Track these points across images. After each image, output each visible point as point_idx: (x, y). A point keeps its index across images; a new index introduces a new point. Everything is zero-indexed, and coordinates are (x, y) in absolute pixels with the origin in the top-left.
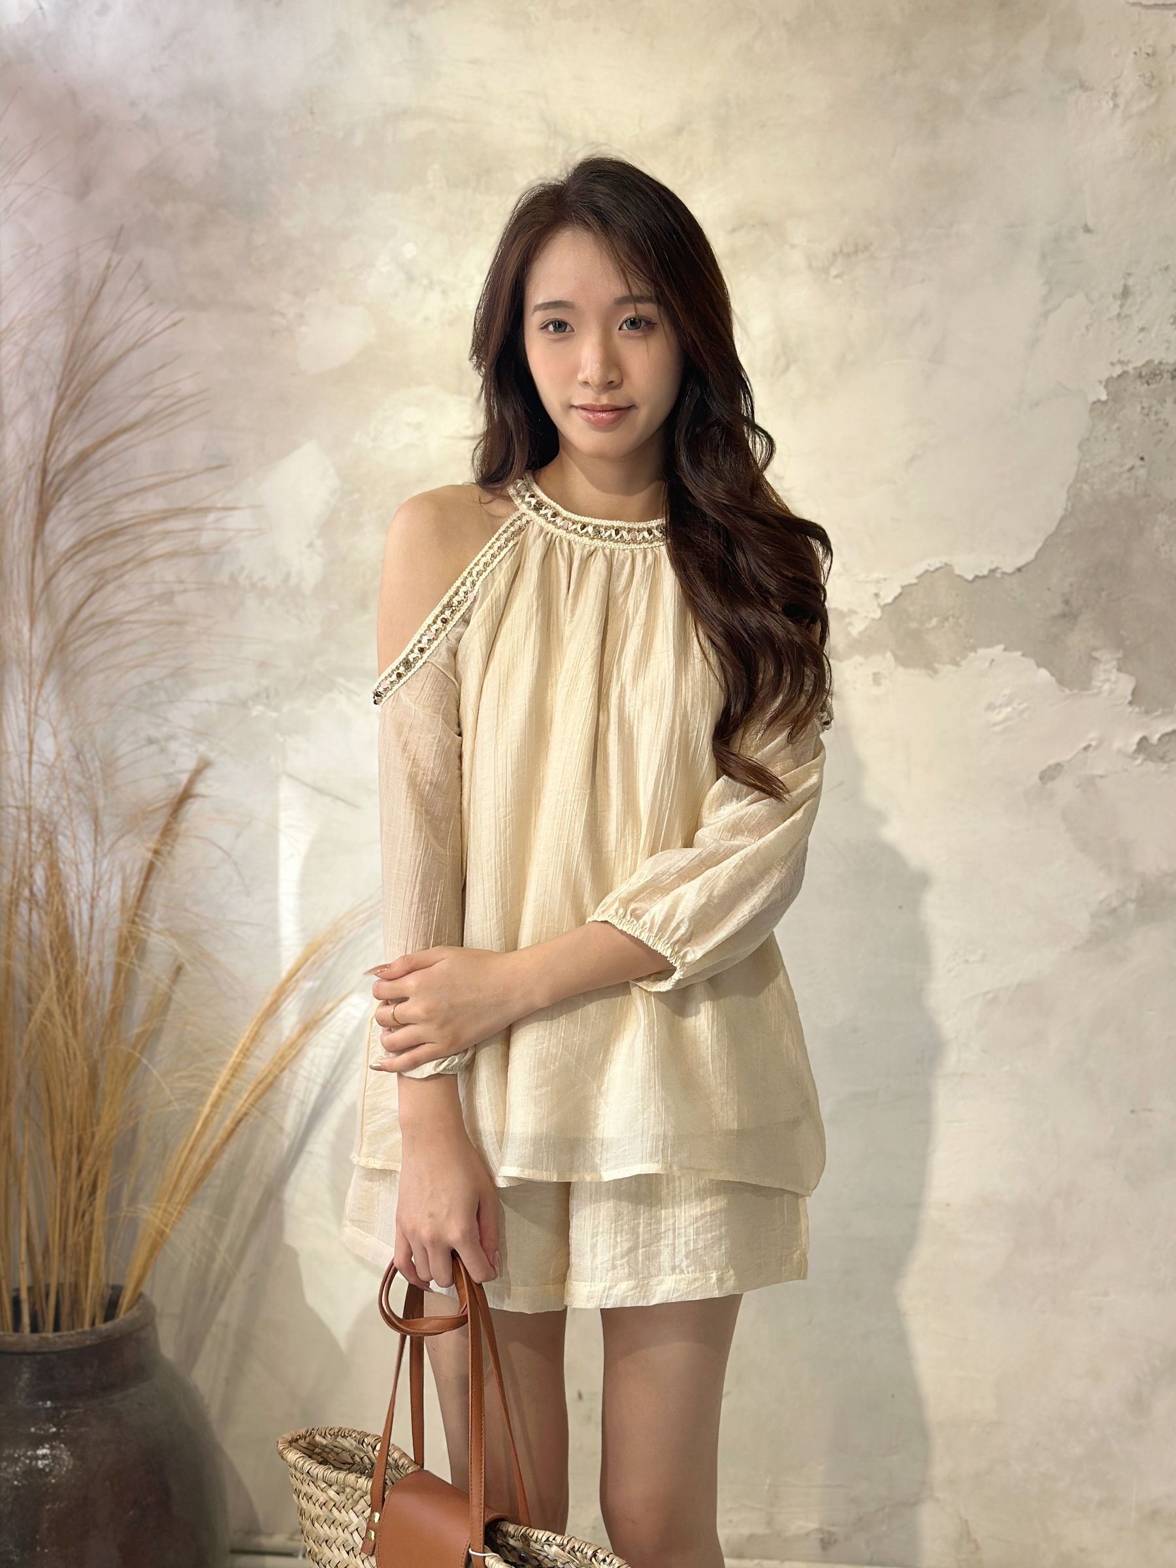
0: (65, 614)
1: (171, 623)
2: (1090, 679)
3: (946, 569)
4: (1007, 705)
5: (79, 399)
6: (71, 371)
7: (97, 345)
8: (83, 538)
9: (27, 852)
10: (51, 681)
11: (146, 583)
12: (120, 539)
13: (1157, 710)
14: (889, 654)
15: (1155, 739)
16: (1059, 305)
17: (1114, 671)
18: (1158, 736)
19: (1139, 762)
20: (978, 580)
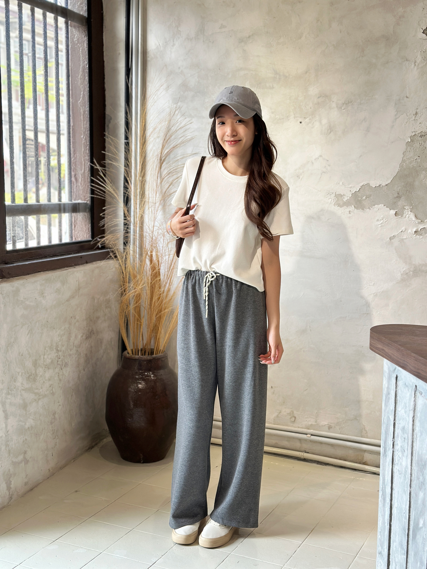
2: (404, 214)
3: (368, 185)
4: (382, 220)
13: (420, 222)
14: (353, 206)
15: (419, 230)
16: (399, 117)
17: (410, 212)
19: (415, 235)
20: (376, 187)
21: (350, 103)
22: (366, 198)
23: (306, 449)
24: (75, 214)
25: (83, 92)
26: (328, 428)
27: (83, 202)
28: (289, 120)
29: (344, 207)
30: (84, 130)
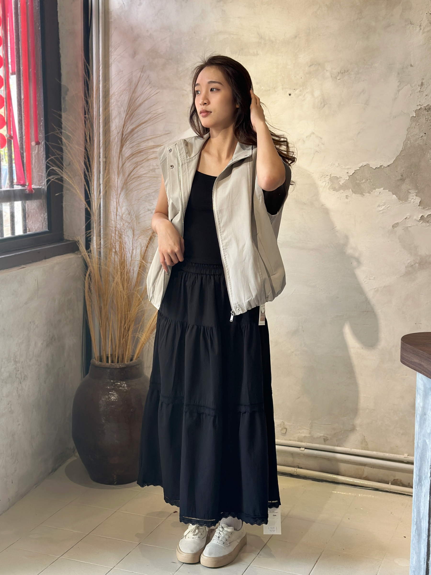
0: (127, 174)
1: (155, 177)
2: (408, 198)
3: (367, 165)
4: (384, 205)
5: (132, 114)
6: (130, 106)
7: (137, 99)
8: (132, 153)
9: (115, 239)
10: (123, 193)
11: (148, 166)
12: (142, 154)
13: (427, 208)
14: (350, 190)
15: (426, 216)
16: (403, 88)
17: (415, 196)
18: (427, 215)
19: (421, 223)
20: (377, 169)
21: (347, 72)
22: (365, 181)
23: (299, 464)
24: (28, 201)
26: (323, 440)
27: (38, 187)
28: (276, 91)
29: (340, 191)
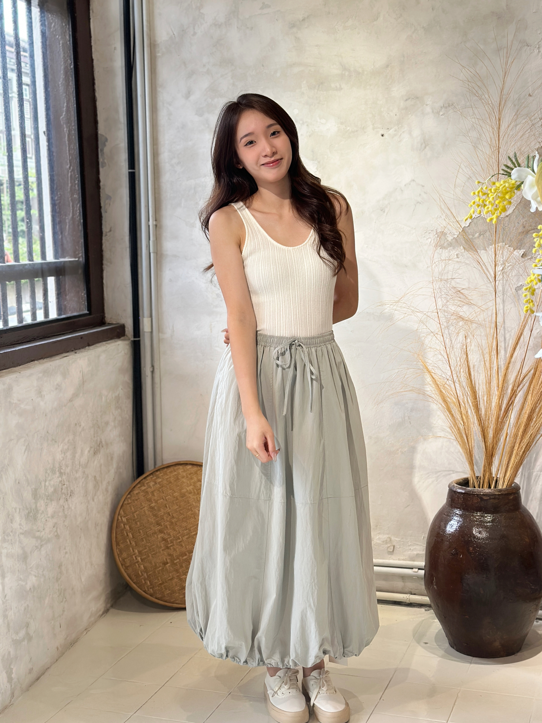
14: (462, 247)
22: (480, 235)
23: (411, 589)
25: (67, 103)
27: (73, 259)
28: (366, 132)
29: (449, 249)
30: (71, 157)
